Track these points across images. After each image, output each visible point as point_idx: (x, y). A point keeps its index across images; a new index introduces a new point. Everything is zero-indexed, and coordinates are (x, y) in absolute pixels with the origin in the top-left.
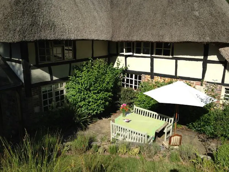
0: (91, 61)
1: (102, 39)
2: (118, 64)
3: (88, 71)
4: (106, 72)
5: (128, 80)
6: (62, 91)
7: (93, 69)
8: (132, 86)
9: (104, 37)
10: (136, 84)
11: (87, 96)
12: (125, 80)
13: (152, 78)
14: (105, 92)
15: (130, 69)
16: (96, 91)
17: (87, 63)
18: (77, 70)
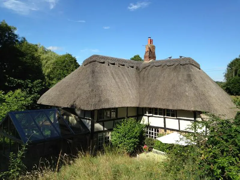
0: (126, 119)
1: (133, 106)
2: (143, 121)
3: (124, 125)
4: (135, 126)
5: (150, 132)
6: (108, 137)
7: (127, 124)
8: (153, 137)
9: (134, 105)
10: (155, 135)
11: (123, 140)
12: (148, 132)
13: (165, 131)
14: (134, 138)
15: (151, 125)
16: (129, 138)
17: (124, 121)
18: (118, 124)
